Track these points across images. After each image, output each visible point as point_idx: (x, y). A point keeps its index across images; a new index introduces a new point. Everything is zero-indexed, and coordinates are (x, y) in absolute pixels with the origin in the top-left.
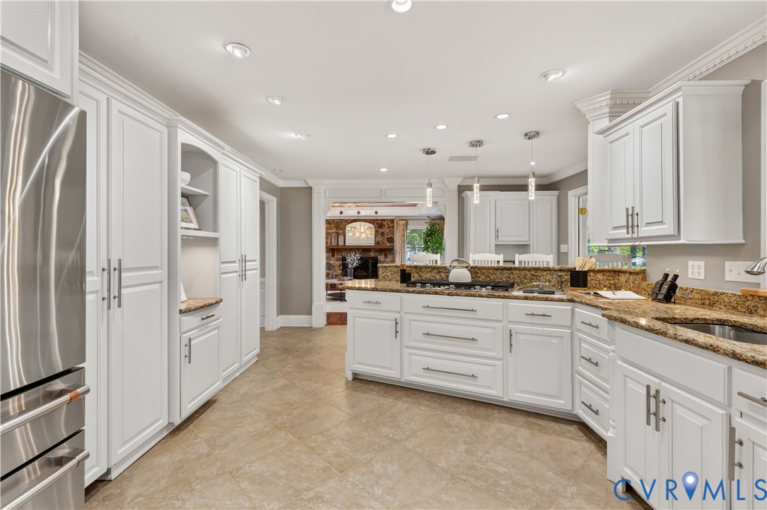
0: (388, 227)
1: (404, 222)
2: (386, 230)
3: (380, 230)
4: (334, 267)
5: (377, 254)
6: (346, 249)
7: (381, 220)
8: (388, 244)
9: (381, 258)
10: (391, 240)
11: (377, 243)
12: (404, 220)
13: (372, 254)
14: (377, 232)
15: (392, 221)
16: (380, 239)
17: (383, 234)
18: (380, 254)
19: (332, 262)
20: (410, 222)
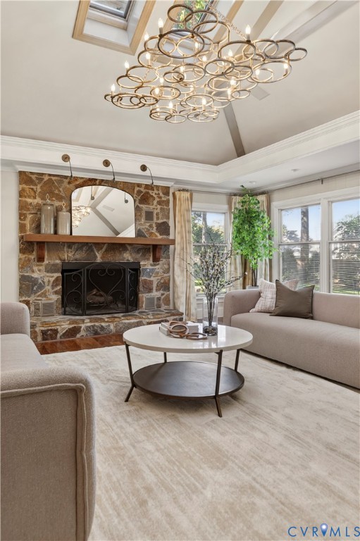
0: (159, 203)
1: (187, 195)
2: (154, 207)
3: (144, 207)
4: (41, 287)
5: (138, 256)
6: (70, 245)
7: (147, 186)
8: (160, 237)
9: (146, 264)
10: (164, 228)
11: (139, 234)
12: (187, 191)
13: (128, 257)
14: (137, 209)
15: (166, 190)
16: (145, 225)
17: (149, 216)
18: (145, 257)
19: (35, 275)
20: (195, 195)
